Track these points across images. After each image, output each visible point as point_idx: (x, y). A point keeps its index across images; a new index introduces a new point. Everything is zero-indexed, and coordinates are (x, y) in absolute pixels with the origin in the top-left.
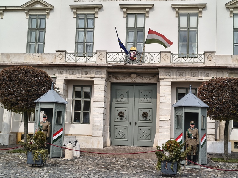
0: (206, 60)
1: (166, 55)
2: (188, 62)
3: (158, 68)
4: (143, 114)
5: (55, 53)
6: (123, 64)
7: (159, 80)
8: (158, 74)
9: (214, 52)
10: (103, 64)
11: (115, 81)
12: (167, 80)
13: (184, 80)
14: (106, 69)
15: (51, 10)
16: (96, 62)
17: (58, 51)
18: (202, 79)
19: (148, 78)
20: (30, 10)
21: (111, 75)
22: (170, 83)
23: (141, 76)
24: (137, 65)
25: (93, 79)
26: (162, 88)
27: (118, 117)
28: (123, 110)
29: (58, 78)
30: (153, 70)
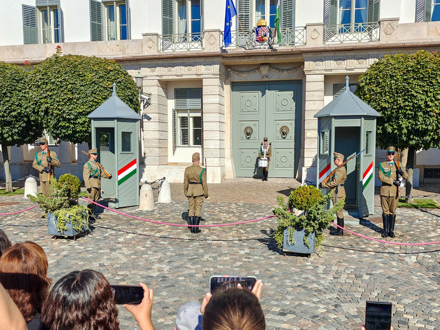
0: (383, 34)
1: (314, 30)
2: (351, 40)
3: (301, 53)
4: (282, 129)
7: (303, 74)
9: (397, 20)
10: (215, 51)
11: (237, 78)
12: (317, 72)
13: (345, 72)
14: (220, 59)
16: (204, 49)
17: (146, 35)
19: (287, 70)
21: (230, 70)
22: (322, 78)
23: (277, 69)
25: (201, 77)
26: (309, 87)
27: (244, 136)
28: (250, 124)
29: (148, 78)
30: (294, 58)
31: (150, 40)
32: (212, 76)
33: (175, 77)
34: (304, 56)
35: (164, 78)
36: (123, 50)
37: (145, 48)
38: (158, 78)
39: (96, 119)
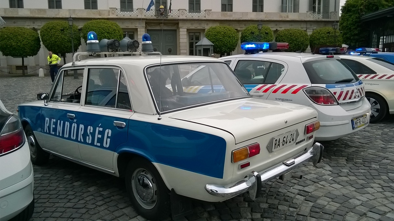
0: (207, 15)
1: (182, 11)
2: (195, 16)
3: (178, 20)
4: (169, 49)
5: (109, 9)
6: (155, 18)
7: (178, 28)
8: (178, 24)
9: (211, 10)
10: (143, 17)
11: (150, 28)
12: (184, 28)
13: (194, 28)
14: (145, 20)
16: (138, 16)
17: (111, 8)
18: (205, 27)
19: (171, 26)
21: (147, 25)
22: (186, 30)
23: (167, 25)
24: (165, 18)
25: (137, 27)
26: (181, 33)
28: (156, 47)
30: (175, 22)
31: (113, 10)
32: (142, 27)
33: (125, 27)
34: (179, 21)
37: (111, 14)
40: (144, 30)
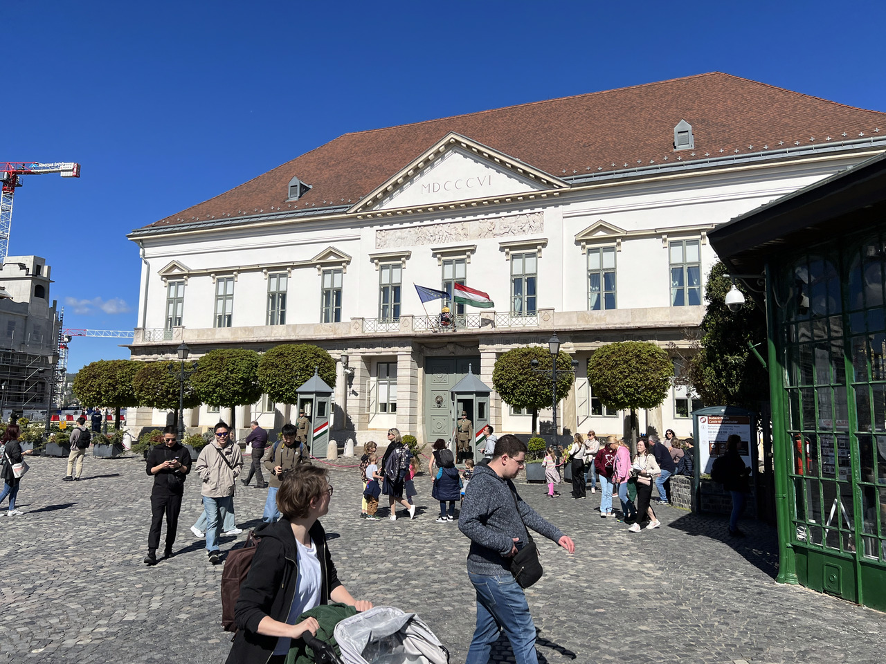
0: (541, 320)
1: (488, 316)
2: (517, 324)
3: (476, 335)
5: (350, 321)
7: (478, 352)
8: (475, 343)
9: (553, 309)
10: (408, 333)
11: (429, 353)
12: (490, 351)
14: (411, 339)
15: (348, 262)
16: (400, 330)
17: (354, 319)
19: (470, 348)
20: (323, 265)
21: (423, 347)
22: (494, 355)
23: (462, 347)
24: (450, 332)
25: (397, 354)
26: (483, 362)
27: (436, 405)
28: (440, 393)
29: (353, 354)
30: (472, 339)
31: (357, 322)
32: (405, 353)
33: (375, 354)
34: (479, 337)
35: (366, 354)
36: (335, 332)
37: (353, 329)
38: (361, 354)
39: (302, 393)
40: (409, 358)
